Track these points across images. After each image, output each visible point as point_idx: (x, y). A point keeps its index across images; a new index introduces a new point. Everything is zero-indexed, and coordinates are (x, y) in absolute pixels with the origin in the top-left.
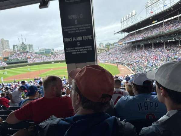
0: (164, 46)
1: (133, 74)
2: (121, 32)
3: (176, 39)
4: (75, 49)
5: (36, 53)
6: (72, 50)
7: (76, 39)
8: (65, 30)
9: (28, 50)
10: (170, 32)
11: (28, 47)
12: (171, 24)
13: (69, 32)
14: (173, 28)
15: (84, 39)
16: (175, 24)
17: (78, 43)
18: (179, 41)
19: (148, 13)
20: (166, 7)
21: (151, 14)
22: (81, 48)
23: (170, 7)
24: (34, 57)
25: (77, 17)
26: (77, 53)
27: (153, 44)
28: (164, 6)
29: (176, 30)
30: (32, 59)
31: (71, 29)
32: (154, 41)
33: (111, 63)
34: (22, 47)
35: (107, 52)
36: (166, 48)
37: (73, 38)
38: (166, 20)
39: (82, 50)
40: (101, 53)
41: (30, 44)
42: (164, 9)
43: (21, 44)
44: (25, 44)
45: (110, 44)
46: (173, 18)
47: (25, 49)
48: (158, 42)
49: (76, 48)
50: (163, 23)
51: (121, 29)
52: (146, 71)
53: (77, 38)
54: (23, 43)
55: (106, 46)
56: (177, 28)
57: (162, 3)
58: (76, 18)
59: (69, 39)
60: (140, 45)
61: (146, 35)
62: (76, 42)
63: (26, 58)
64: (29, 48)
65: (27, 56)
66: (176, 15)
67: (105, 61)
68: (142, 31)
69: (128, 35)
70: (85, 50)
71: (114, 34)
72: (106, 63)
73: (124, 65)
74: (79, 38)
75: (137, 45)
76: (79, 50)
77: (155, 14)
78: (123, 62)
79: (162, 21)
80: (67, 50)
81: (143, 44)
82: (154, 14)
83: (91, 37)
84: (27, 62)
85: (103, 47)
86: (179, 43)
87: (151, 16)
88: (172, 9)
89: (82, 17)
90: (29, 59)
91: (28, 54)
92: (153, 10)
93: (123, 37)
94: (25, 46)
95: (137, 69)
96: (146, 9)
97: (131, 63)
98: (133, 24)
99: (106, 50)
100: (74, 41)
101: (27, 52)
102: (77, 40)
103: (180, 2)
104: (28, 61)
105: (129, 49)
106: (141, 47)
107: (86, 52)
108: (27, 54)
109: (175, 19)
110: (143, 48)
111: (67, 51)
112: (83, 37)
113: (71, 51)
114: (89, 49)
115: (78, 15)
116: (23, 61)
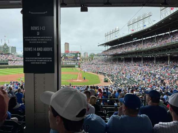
0: (142, 61)
1: (112, 84)
2: (104, 45)
3: (152, 56)
4: (34, 59)
5: (18, 56)
6: (31, 59)
7: (36, 49)
8: (26, 40)
9: (10, 52)
10: (147, 49)
11: (10, 49)
12: (148, 42)
13: (30, 42)
14: (150, 46)
15: (44, 50)
16: (152, 43)
17: (38, 53)
18: (155, 58)
19: (129, 30)
20: (145, 27)
21: (132, 31)
22: (40, 58)
23: (148, 27)
24: (16, 60)
25: (40, 29)
26: (37, 63)
27: (132, 58)
28: (143, 26)
29: (153, 48)
30: (13, 62)
31: (32, 40)
32: (134, 56)
33: (93, 72)
34: (4, 48)
35: (90, 61)
36: (143, 63)
37: (34, 48)
38: (144, 39)
39: (41, 61)
40: (85, 62)
41: (13, 46)
42: (143, 28)
43: (4, 45)
44: (7, 45)
45: (94, 55)
46: (150, 37)
47: (7, 51)
48: (137, 57)
49: (36, 58)
50: (142, 40)
51: (105, 42)
52: (124, 82)
53: (38, 48)
54: (5, 44)
55: (90, 56)
56: (153, 46)
57: (142, 23)
58: (38, 29)
59: (30, 49)
60: (121, 58)
61: (127, 50)
62: (37, 52)
63: (7, 60)
64: (12, 50)
65: (8, 58)
66: (153, 35)
67: (88, 69)
68: (123, 46)
69: (111, 48)
70: (44, 61)
71: (98, 46)
72: (88, 72)
73: (105, 75)
74: (40, 49)
75: (118, 58)
76: (38, 61)
77: (136, 32)
78: (104, 72)
79: (141, 39)
80: (26, 59)
81: (123, 58)
82: (134, 32)
83: (51, 49)
84: (7, 64)
85: (88, 56)
86: (155, 59)
87: (132, 33)
88: (150, 29)
89: (44, 30)
90: (10, 62)
91: (10, 56)
92: (134, 28)
93: (106, 49)
94: (8, 48)
95: (116, 80)
96: (128, 27)
97: (111, 74)
98: (116, 38)
99: (90, 60)
100: (35, 51)
101: (9, 54)
102: (38, 50)
103: (157, 25)
104: (9, 63)
105: (111, 61)
106: (122, 60)
107: (45, 63)
108: (8, 56)
109: (152, 38)
110: (123, 62)
111: (26, 61)
112: (44, 48)
113: (30, 61)
114: (48, 61)
115: (40, 27)
116: (4, 62)
